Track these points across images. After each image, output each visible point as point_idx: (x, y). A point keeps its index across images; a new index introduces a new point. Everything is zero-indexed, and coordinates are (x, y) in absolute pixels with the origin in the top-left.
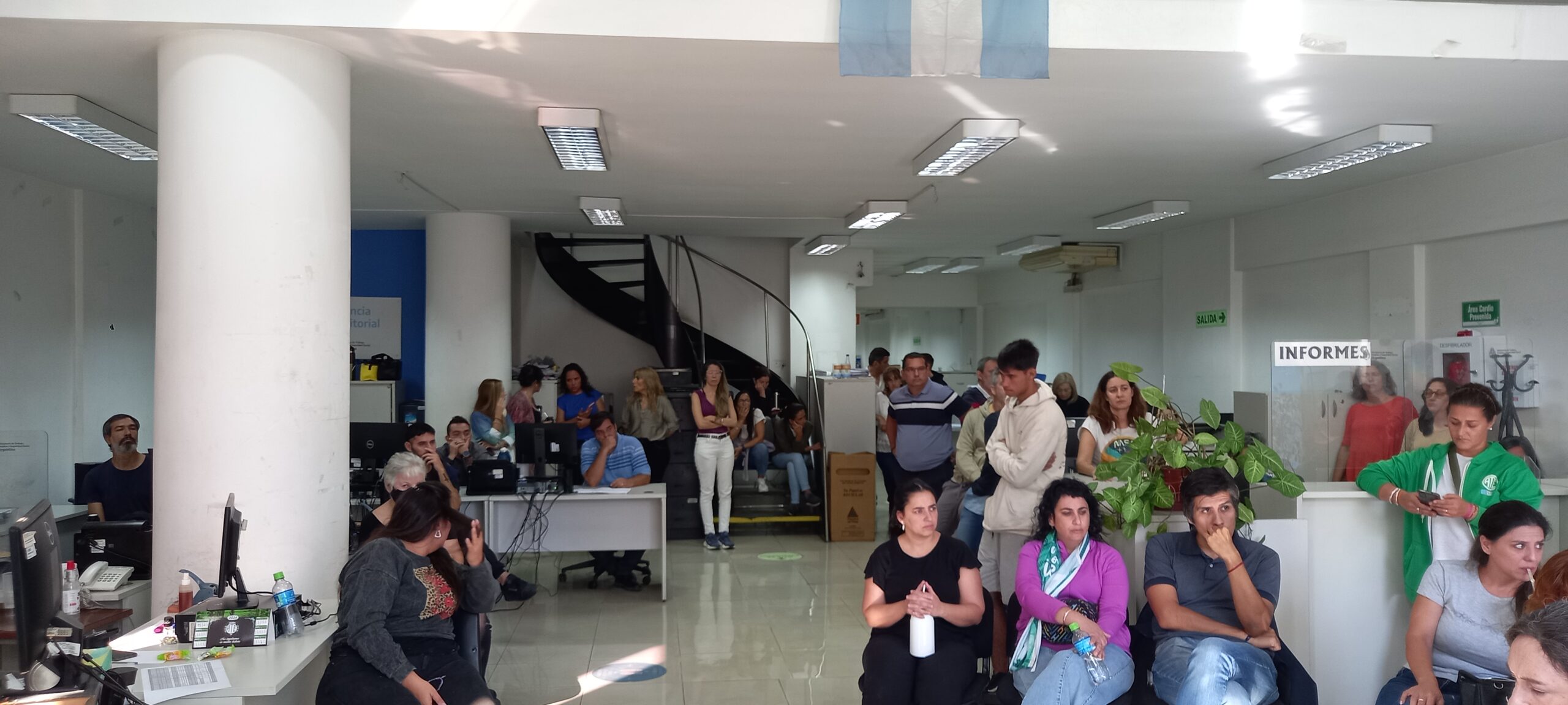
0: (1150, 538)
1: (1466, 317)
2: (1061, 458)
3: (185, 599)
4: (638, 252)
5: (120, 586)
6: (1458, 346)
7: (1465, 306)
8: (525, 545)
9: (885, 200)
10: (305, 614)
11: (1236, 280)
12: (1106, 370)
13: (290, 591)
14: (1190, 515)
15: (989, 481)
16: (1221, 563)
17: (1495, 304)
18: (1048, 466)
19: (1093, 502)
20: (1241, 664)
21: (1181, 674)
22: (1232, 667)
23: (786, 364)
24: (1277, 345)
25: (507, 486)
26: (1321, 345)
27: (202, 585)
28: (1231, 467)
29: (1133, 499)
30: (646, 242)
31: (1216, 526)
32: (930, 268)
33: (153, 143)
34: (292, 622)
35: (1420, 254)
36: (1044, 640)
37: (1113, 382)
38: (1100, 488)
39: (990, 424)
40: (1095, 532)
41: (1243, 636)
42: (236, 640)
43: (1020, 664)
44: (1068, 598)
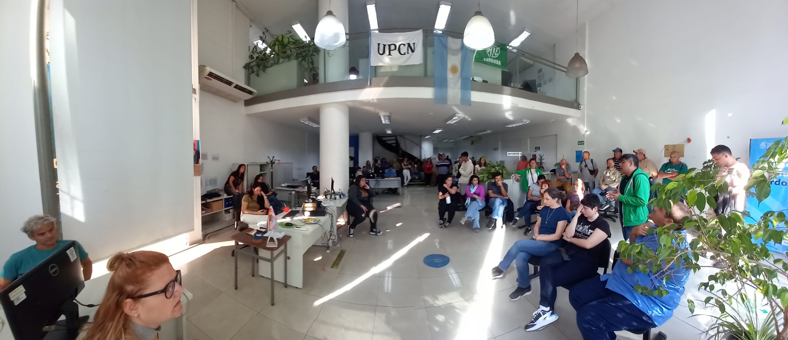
0: (488, 183)
1: (536, 149)
2: (473, 172)
3: (325, 192)
4: (394, 138)
5: (316, 190)
6: (534, 153)
7: (536, 148)
8: (376, 187)
9: (439, 128)
10: (344, 196)
11: (500, 143)
12: (481, 157)
13: (341, 192)
14: (495, 179)
15: (459, 175)
16: (500, 186)
17: (539, 147)
18: (470, 174)
19: (478, 178)
20: (503, 201)
21: (494, 203)
22: (501, 202)
23: (421, 157)
24: (508, 153)
25: (373, 177)
26: (514, 153)
27: (328, 190)
28: (501, 172)
29: (486, 177)
30: (396, 136)
31: (499, 181)
32: (447, 140)
33: (318, 123)
34: (342, 196)
35: (528, 140)
36: (471, 200)
37: (482, 159)
38: (479, 176)
39: (460, 166)
40: (479, 183)
41: (503, 197)
42: (334, 198)
43: (467, 204)
44: (475, 193)
